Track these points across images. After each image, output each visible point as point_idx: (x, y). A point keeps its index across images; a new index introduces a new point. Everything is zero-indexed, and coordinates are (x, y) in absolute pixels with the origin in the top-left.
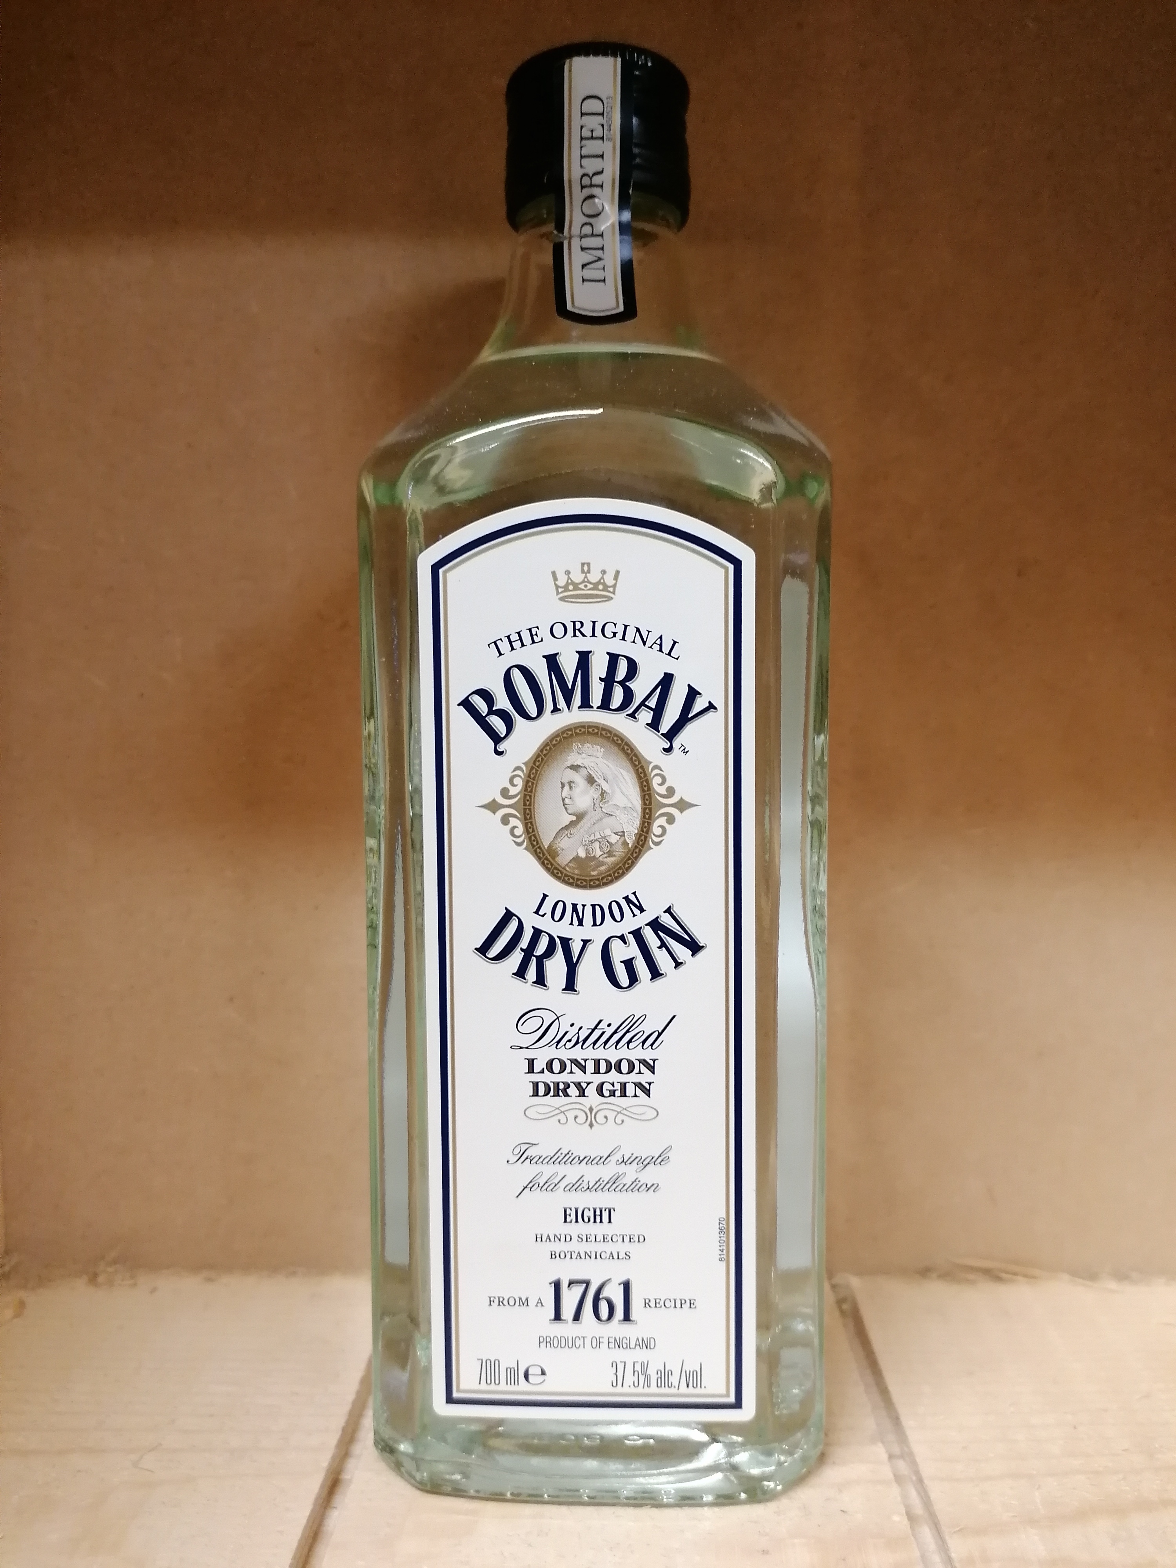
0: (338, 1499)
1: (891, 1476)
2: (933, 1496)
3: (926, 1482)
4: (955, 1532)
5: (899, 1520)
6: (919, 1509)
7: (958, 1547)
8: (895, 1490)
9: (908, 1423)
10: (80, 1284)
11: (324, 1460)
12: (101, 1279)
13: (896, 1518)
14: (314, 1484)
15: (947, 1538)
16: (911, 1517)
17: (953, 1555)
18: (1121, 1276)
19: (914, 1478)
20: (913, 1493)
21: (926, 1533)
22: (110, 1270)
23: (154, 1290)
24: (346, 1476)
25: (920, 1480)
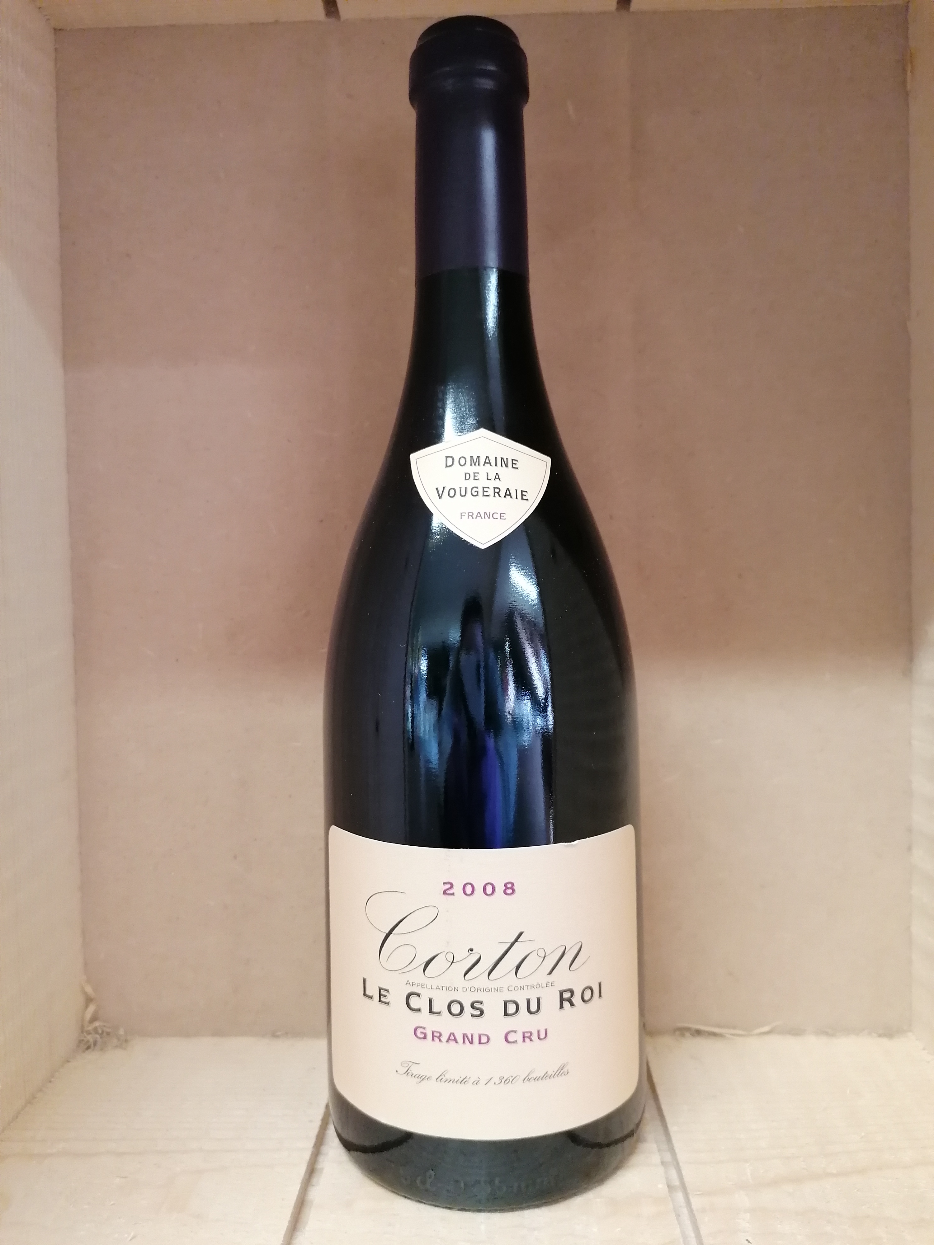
0: (314, 1180)
1: (659, 1161)
2: (684, 1173)
3: (681, 1164)
4: (696, 1194)
5: (662, 1186)
6: (676, 1182)
8: (661, 1170)
9: (672, 1129)
11: (307, 1155)
13: (660, 1186)
14: (302, 1170)
15: (691, 1197)
16: (670, 1187)
17: (693, 1208)
19: (675, 1163)
20: (673, 1173)
21: (680, 1196)
24: (319, 1166)
25: (678, 1164)
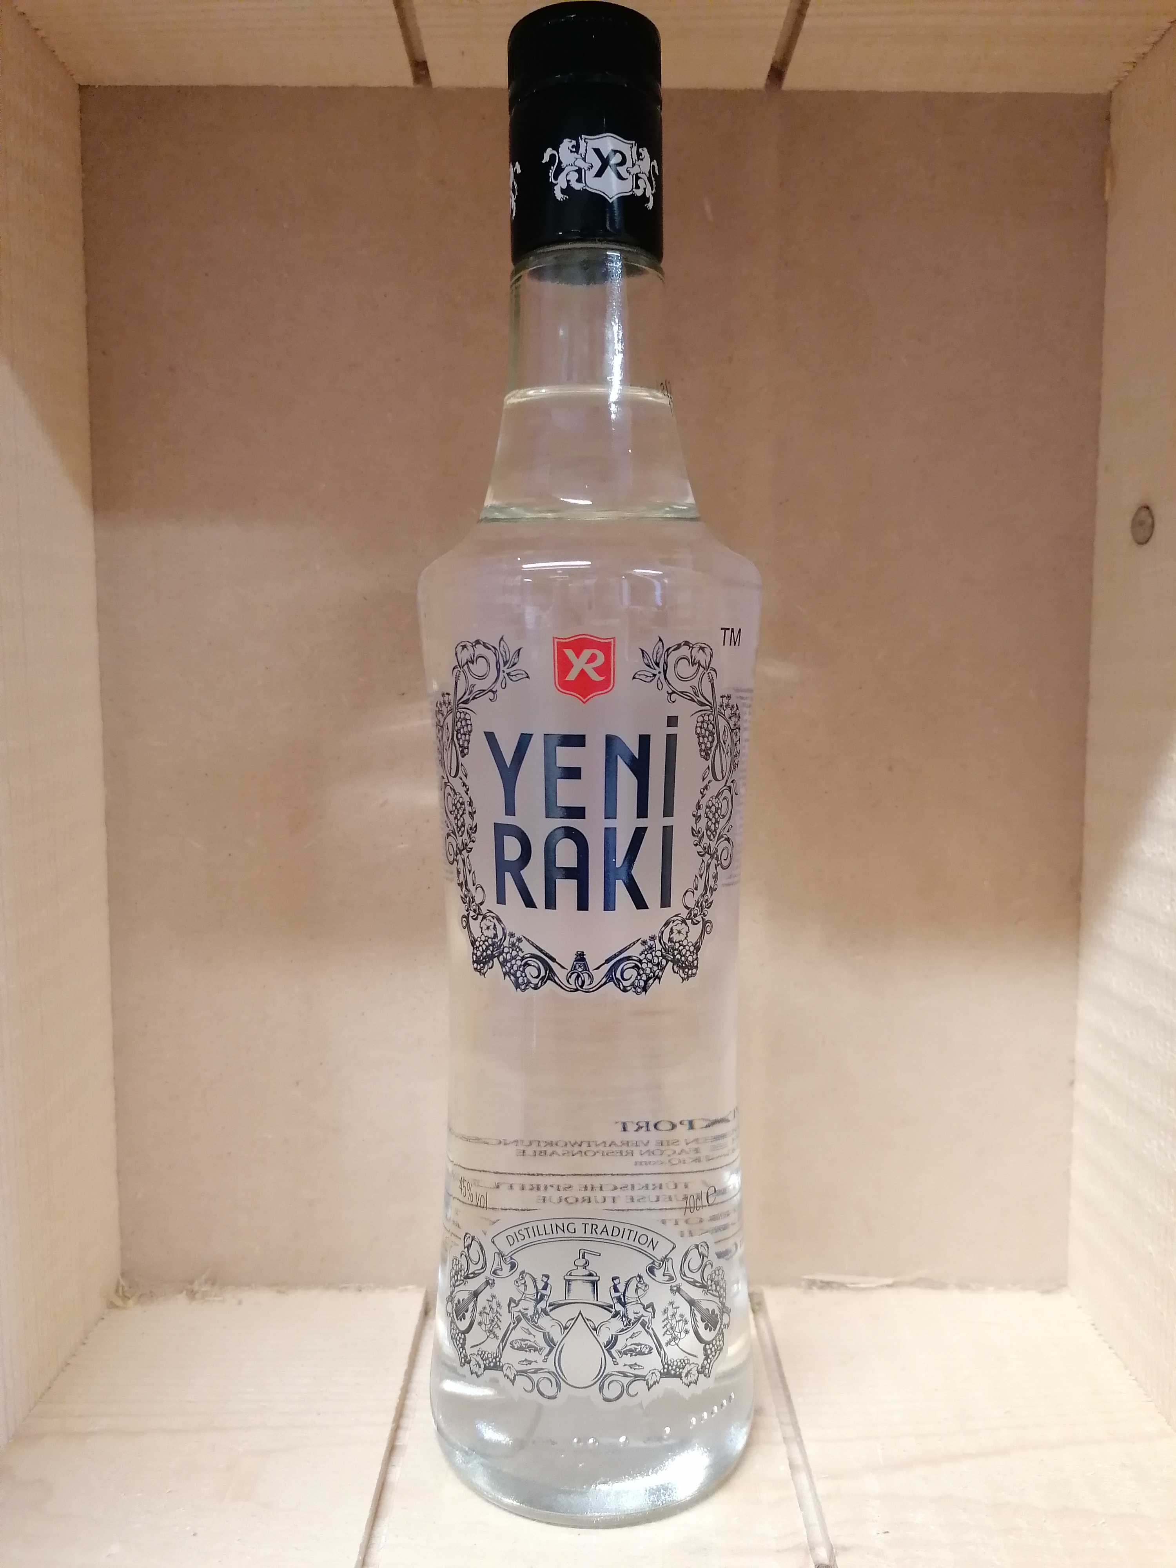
1: (781, 1438)
7: (822, 1487)
9: (796, 1400)
10: (182, 1298)
12: (198, 1296)
14: (382, 1449)
16: (792, 1466)
17: (818, 1492)
18: (963, 1286)
19: (798, 1439)
20: (796, 1452)
22: (204, 1289)
23: (240, 1303)
24: (399, 1443)
